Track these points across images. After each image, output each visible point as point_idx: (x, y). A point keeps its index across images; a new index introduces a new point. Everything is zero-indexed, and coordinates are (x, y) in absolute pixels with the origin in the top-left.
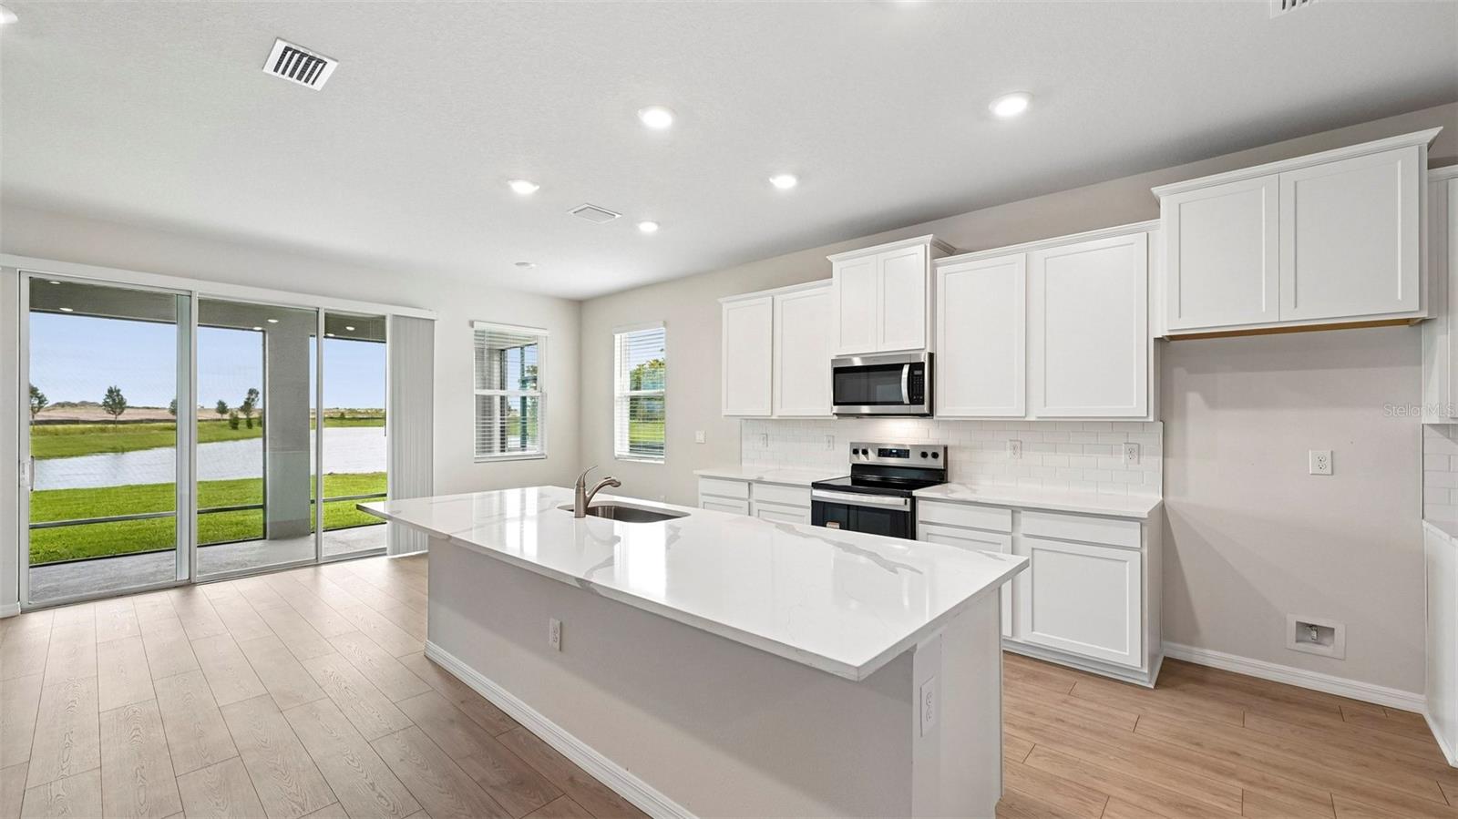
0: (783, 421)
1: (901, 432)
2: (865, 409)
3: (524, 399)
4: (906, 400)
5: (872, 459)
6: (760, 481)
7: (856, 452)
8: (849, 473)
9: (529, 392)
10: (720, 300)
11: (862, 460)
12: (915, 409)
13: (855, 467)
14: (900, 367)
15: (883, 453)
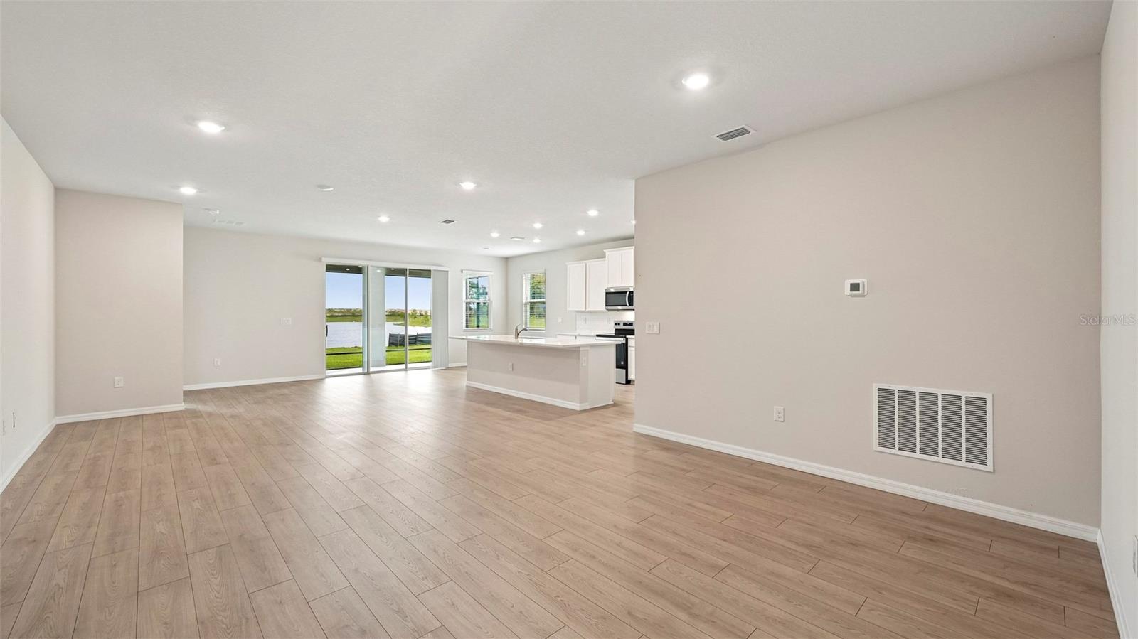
0: (590, 312)
1: (629, 316)
2: (620, 308)
3: (478, 303)
4: (628, 304)
5: (622, 327)
6: (579, 335)
7: (616, 324)
8: (614, 332)
9: (482, 300)
10: (567, 263)
11: (618, 327)
12: (631, 307)
13: (616, 330)
14: (626, 292)
15: (625, 324)
